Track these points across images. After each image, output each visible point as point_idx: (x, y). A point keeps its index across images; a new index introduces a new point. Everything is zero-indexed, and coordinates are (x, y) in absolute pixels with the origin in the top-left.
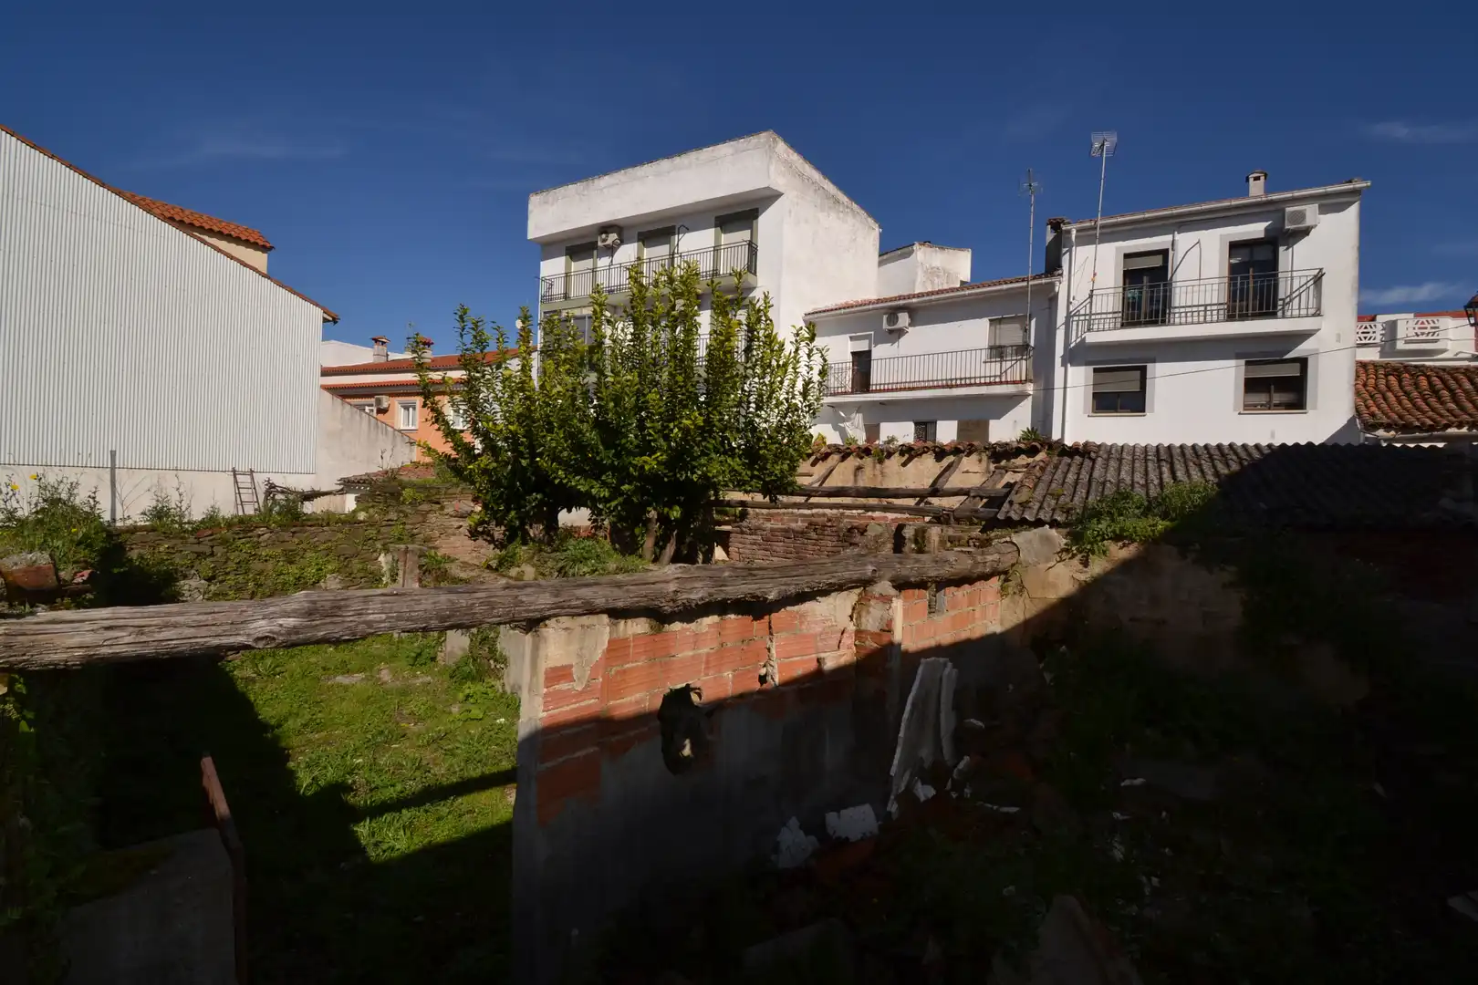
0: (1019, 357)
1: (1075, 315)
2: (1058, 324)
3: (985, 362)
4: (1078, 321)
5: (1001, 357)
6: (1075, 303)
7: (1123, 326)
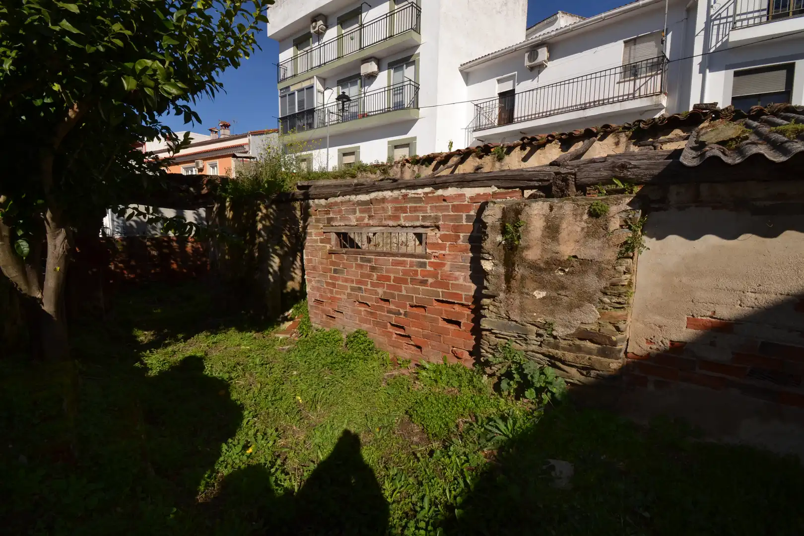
0: (653, 73)
1: (715, 19)
2: (698, 30)
3: (619, 83)
4: (719, 25)
5: (635, 75)
6: (716, 7)
7: (768, 21)
